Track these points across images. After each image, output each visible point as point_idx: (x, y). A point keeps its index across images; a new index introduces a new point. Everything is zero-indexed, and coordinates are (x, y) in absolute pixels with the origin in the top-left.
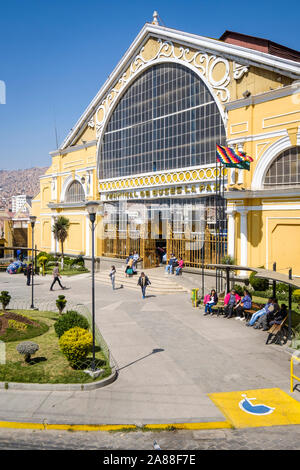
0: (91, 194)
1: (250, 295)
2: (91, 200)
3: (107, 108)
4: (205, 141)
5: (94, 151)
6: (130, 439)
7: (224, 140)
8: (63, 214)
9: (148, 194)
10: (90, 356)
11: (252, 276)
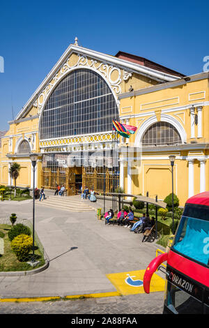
0: (35, 149)
2: (34, 152)
3: (45, 95)
4: (106, 117)
5: (37, 121)
6: (56, 306)
7: (118, 116)
8: (16, 161)
9: (71, 149)
10: (31, 252)
11: (134, 200)
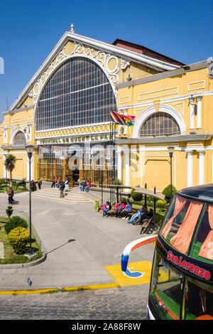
0: (30, 140)
1: (131, 204)
2: (30, 144)
3: (41, 85)
4: (103, 107)
5: (33, 112)
6: (54, 298)
7: (115, 107)
8: (11, 153)
9: (68, 141)
10: (28, 245)
11: (132, 192)
